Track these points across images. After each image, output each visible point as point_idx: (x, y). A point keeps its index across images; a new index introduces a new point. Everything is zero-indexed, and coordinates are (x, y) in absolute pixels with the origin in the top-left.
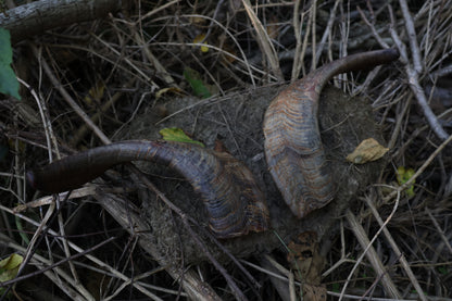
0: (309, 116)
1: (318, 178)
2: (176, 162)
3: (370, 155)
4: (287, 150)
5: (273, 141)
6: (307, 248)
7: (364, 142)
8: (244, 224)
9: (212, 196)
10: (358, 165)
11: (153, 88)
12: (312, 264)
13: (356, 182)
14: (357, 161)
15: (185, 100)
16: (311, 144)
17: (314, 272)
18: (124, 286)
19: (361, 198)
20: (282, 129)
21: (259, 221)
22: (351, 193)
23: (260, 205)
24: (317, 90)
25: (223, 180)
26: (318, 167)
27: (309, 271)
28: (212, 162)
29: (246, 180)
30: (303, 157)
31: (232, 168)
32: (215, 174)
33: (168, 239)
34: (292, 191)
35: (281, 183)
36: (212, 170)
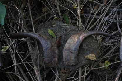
0: (78, 44)
1: (73, 59)
2: (41, 42)
3: (91, 58)
4: (69, 49)
5: (67, 46)
6: (66, 71)
7: (91, 54)
8: (51, 62)
9: (46, 53)
10: (87, 59)
11: (54, 16)
12: (65, 75)
13: (84, 63)
14: (87, 58)
15: (60, 22)
16: (75, 51)
17: (65, 77)
18: (22, 63)
19: (85, 66)
20: (70, 44)
21: (55, 62)
22: (82, 64)
23: (56, 59)
24: (84, 38)
25: (50, 51)
26: (74, 56)
27: (64, 76)
28: (50, 45)
29: (56, 52)
30: (72, 53)
31: (54, 48)
32: (49, 49)
33: (35, 57)
34: (66, 59)
35: (64, 56)
36: (48, 47)
